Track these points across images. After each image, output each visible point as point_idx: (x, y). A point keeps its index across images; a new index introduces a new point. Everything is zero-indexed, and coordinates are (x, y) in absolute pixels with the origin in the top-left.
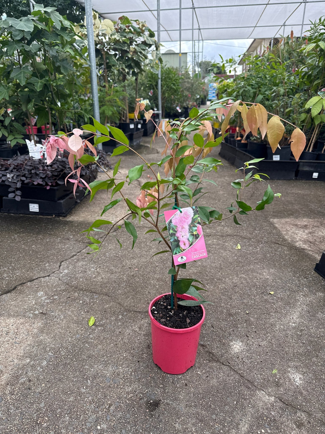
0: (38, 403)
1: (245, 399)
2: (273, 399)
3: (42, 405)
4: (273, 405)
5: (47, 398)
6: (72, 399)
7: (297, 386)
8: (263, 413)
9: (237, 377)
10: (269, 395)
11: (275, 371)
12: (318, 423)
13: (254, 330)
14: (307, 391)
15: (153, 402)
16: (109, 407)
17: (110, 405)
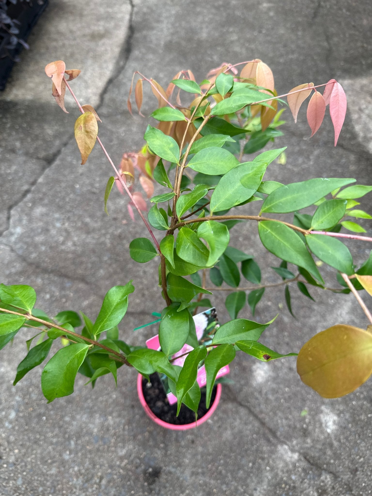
0: (15, 480)
1: (263, 459)
2: (296, 456)
3: (20, 482)
4: (295, 466)
5: (24, 471)
6: (54, 471)
7: (329, 434)
8: (282, 478)
9: (257, 424)
10: (293, 451)
11: (304, 413)
12: (343, 488)
13: (287, 340)
14: (339, 441)
15: (153, 471)
16: (100, 481)
17: (101, 478)
